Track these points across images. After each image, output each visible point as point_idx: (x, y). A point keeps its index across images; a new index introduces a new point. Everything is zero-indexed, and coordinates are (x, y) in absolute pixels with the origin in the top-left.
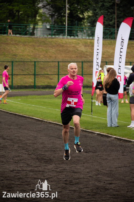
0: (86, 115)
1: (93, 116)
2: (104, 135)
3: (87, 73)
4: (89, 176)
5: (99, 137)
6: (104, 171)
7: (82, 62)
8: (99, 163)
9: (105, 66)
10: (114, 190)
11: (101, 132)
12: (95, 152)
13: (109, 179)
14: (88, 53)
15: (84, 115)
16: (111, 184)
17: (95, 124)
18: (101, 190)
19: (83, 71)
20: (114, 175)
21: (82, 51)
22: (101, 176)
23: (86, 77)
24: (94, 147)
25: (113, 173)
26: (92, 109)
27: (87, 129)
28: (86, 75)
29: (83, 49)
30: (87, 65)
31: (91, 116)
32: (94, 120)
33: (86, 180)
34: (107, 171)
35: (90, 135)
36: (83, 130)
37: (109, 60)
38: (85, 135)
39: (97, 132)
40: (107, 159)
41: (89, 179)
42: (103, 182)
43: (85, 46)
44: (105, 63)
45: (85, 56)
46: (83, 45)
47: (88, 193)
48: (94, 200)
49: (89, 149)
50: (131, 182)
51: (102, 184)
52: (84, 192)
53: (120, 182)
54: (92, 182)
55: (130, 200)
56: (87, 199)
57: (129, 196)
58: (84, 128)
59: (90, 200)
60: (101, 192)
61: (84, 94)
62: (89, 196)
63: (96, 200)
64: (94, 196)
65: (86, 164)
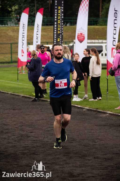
0: (14, 83)
1: (19, 83)
2: (27, 97)
3: (15, 52)
4: (16, 127)
5: (24, 99)
6: (27, 123)
7: (11, 44)
8: (23, 117)
9: (28, 46)
10: (34, 137)
11: (25, 95)
12: (20, 109)
13: (31, 129)
14: (15, 37)
16: (32, 132)
17: (21, 89)
18: (25, 137)
19: (12, 50)
20: (34, 126)
21: (11, 36)
22: (24, 127)
23: (14, 55)
24: (19, 106)
25: (34, 124)
26: (18, 78)
27: (15, 93)
28: (14, 53)
29: (11, 34)
30: (15, 46)
31: (18, 83)
32: (19, 86)
33: (13, 130)
34: (29, 123)
35: (17, 97)
36: (12, 94)
37: (31, 42)
38: (13, 97)
39: (22, 94)
40: (29, 114)
42: (26, 131)
43: (13, 32)
44: (28, 44)
45: (13, 39)
46: (11, 31)
47: (14, 140)
48: (19, 145)
49: (16, 108)
50: (47, 131)
51: (25, 133)
52: (12, 139)
53: (39, 131)
54: (18, 132)
55: (46, 144)
56: (14, 144)
57: (45, 141)
58: (12, 92)
59: (16, 144)
60: (24, 139)
61: (13, 67)
62: (15, 142)
63: (20, 145)
64: (19, 142)
65: (13, 119)
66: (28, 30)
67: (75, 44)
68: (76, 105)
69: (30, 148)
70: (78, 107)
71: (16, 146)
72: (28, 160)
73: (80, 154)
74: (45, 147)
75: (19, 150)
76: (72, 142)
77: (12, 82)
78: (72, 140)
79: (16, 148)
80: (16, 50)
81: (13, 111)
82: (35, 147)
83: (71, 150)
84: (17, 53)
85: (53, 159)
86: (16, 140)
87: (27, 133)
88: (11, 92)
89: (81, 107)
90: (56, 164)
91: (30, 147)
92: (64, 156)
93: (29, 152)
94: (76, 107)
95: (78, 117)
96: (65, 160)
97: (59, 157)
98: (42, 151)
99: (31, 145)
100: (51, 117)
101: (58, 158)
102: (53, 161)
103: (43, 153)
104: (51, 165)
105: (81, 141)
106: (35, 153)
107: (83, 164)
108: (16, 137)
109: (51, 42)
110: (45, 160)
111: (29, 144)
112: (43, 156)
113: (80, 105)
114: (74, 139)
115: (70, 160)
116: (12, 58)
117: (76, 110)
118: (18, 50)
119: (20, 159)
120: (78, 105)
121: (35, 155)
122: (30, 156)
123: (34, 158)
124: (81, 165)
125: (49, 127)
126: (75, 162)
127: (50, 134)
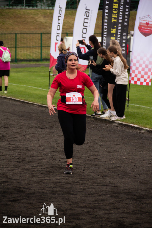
0: (44, 89)
3: (46, 46)
4: (44, 154)
7: (41, 34)
8: (55, 140)
9: (65, 38)
12: (51, 128)
14: (47, 25)
15: (42, 89)
19: (43, 43)
21: (41, 22)
22: (56, 154)
23: (45, 50)
24: (50, 124)
26: (50, 83)
27: (44, 104)
28: (45, 48)
29: (42, 20)
30: (46, 37)
33: (40, 158)
36: (40, 105)
37: (69, 31)
38: (41, 110)
41: (43, 157)
43: (45, 17)
44: (66, 34)
45: (44, 27)
46: (42, 16)
47: (41, 172)
48: (47, 179)
49: (45, 125)
50: (89, 160)
51: (57, 162)
52: (38, 171)
53: (77, 159)
54: (47, 160)
55: (86, 179)
56: (40, 178)
57: (86, 175)
58: (41, 103)
59: (43, 179)
60: (55, 171)
61: (43, 67)
62: (42, 175)
63: (49, 179)
64: (47, 175)
65: (40, 142)
66: (65, 15)
67: (132, 38)
68: (131, 125)
69: (64, 185)
70: (134, 127)
71: (44, 181)
72: (60, 202)
73: (135, 195)
74: (85, 184)
75: (47, 187)
76: (124, 177)
77: (40, 88)
78: (124, 174)
79: (42, 183)
80: (48, 42)
81: (40, 130)
82: (70, 183)
83: (122, 189)
84: (49, 47)
85: (96, 201)
86: (43, 172)
87: (59, 162)
88: (39, 102)
89: (138, 128)
90: (100, 208)
91: (63, 183)
92: (111, 197)
93: (62, 190)
94: (131, 126)
95: (133, 141)
96: (113, 203)
97: (104, 198)
98: (80, 189)
99: (64, 180)
100: (95, 140)
101: (103, 200)
102: (96, 203)
103: (82, 192)
104: (92, 210)
105: (136, 175)
106: (70, 192)
107: (138, 209)
108: (43, 167)
109: (98, 32)
110: (84, 203)
111: (63, 178)
112: (82, 196)
113: (136, 125)
114: (126, 173)
115: (119, 203)
116: (43, 54)
117: (132, 131)
118: (50, 42)
119: (49, 200)
120: (135, 125)
121: (70, 194)
122: (63, 195)
123: (69, 199)
124: (135, 211)
125: (92, 155)
126: (128, 206)
127: (93, 164)
